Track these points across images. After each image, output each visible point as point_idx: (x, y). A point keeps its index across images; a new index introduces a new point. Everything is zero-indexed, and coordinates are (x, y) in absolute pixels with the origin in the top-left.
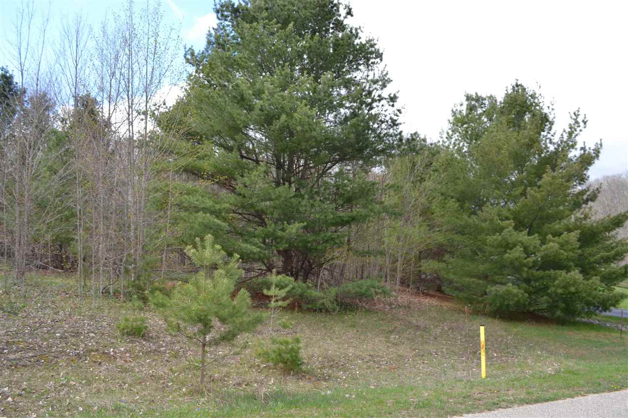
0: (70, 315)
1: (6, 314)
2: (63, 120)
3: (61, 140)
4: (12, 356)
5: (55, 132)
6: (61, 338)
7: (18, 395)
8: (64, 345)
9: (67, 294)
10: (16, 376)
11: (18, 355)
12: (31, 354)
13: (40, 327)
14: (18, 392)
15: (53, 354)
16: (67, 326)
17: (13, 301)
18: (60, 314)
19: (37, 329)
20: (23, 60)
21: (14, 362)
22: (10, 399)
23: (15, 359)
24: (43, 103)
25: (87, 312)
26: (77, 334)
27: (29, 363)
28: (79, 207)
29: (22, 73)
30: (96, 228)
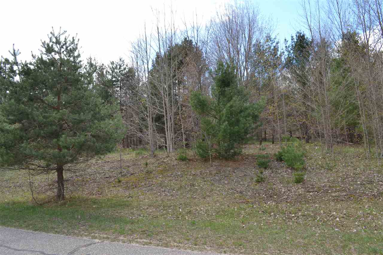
0: (364, 170)
1: (326, 170)
2: (338, 52)
3: (339, 64)
4: (334, 194)
5: (335, 60)
6: (361, 184)
7: (342, 217)
8: (364, 189)
9: (359, 157)
10: (338, 206)
11: (337, 194)
12: (344, 194)
13: (347, 177)
14: (342, 215)
15: (358, 194)
16: (363, 177)
17: (328, 162)
18: (358, 170)
19: (345, 179)
20: (310, 23)
21: (336, 198)
22: (338, 219)
23: (336, 196)
24: (324, 44)
25: (375, 169)
26: (371, 182)
27: (344, 199)
28: (359, 102)
29: (311, 31)
30: (374, 114)
